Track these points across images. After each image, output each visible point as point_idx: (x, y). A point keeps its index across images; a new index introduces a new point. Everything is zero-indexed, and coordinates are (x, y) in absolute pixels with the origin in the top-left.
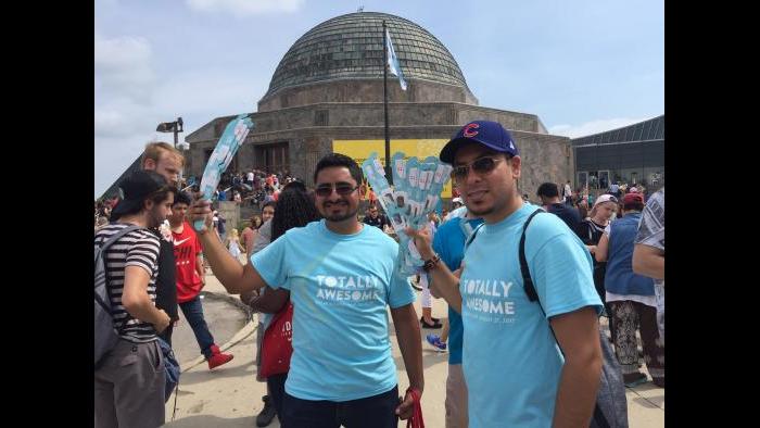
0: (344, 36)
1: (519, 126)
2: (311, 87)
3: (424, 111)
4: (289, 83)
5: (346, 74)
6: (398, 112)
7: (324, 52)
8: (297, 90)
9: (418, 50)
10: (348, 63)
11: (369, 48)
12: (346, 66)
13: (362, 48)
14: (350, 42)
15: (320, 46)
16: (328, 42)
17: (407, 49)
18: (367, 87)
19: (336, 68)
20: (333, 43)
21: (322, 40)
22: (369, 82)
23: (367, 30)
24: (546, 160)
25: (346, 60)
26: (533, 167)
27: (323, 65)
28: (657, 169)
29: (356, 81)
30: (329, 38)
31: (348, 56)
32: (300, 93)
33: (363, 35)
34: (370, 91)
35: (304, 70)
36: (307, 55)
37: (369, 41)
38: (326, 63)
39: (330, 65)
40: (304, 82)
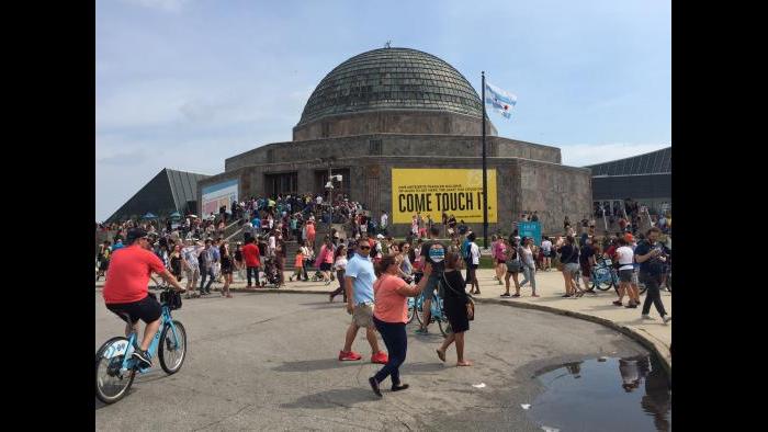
0: (382, 70)
1: (546, 158)
2: (352, 116)
3: (469, 143)
4: (330, 112)
5: (386, 105)
6: (446, 143)
7: (364, 84)
8: (339, 118)
9: (449, 85)
10: (388, 95)
11: (407, 82)
12: (386, 98)
13: (400, 81)
14: (388, 76)
15: (361, 78)
16: (367, 75)
17: (440, 84)
18: (405, 118)
19: (378, 99)
20: (371, 76)
21: (360, 73)
22: (407, 114)
23: (403, 65)
24: (573, 190)
25: (385, 93)
26: (563, 195)
27: (363, 96)
28: (666, 199)
29: (395, 113)
30: (368, 72)
31: (387, 89)
32: (342, 122)
33: (398, 70)
34: (409, 122)
35: (345, 100)
36: (347, 86)
37: (406, 76)
38: (366, 95)
39: (371, 96)
40: (345, 111)
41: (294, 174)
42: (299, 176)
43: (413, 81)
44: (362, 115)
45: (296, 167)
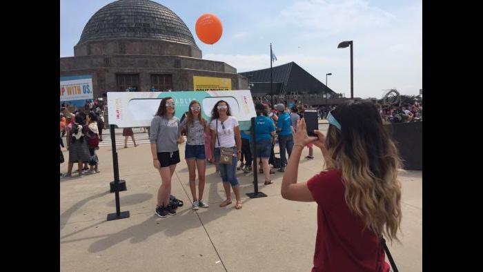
2: (141, 41)
5: (161, 37)
7: (143, 21)
8: (132, 41)
10: (160, 32)
11: (168, 25)
15: (140, 17)
16: (144, 16)
18: (171, 46)
19: (154, 33)
20: (147, 18)
21: (139, 15)
23: (162, 14)
25: (158, 29)
27: (145, 29)
33: (161, 17)
35: (133, 30)
37: (166, 21)
38: (147, 29)
39: (150, 30)
40: (134, 37)
41: (138, 75)
42: (141, 76)
43: (171, 25)
44: (147, 41)
45: (138, 71)
